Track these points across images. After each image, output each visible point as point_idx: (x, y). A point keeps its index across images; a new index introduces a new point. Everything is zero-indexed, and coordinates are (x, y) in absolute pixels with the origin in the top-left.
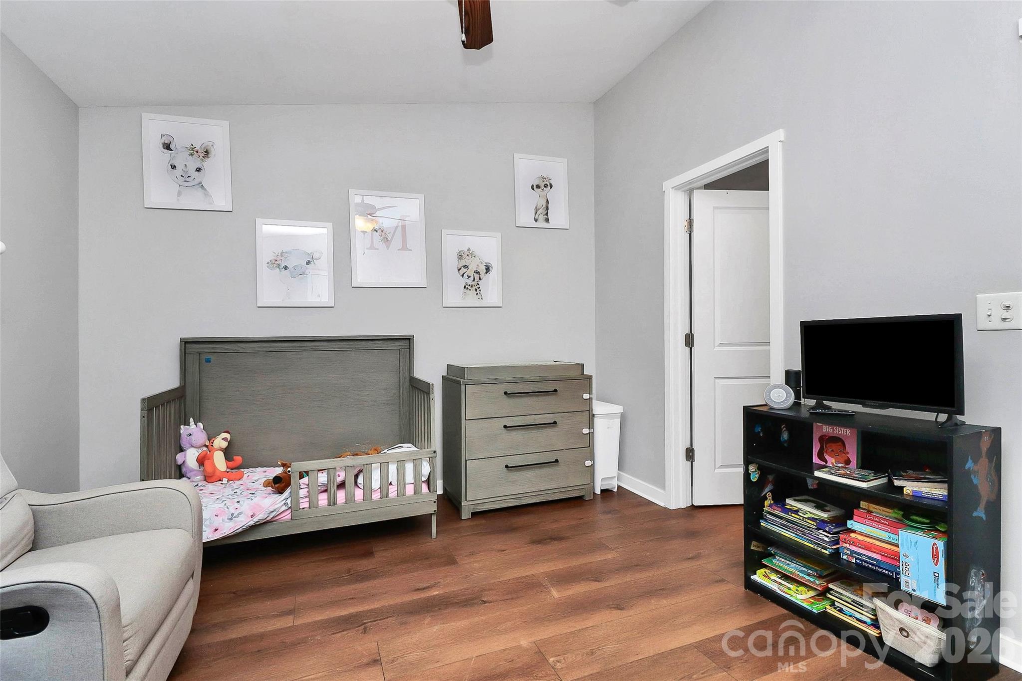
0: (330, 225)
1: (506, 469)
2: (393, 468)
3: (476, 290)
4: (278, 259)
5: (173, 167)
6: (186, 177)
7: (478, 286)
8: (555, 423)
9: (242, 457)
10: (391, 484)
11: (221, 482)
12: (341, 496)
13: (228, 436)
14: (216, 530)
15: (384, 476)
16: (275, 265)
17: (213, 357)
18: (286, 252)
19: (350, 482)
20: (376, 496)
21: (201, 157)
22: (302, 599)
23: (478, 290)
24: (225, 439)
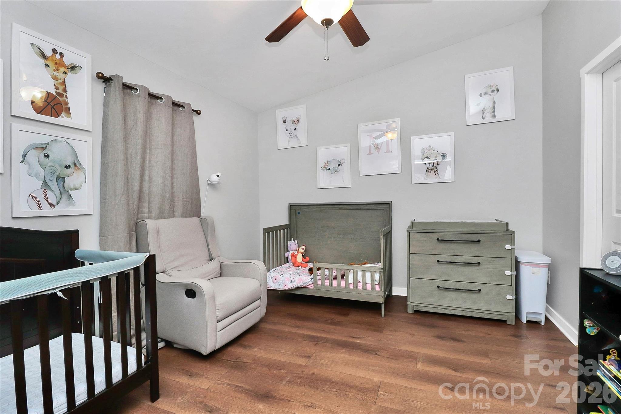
0: (348, 145)
1: (437, 288)
2: (360, 274)
3: (435, 172)
4: (326, 165)
5: (287, 130)
6: (291, 133)
7: (436, 169)
8: (479, 263)
9: (309, 258)
10: (359, 282)
11: (299, 267)
12: (335, 283)
13: (304, 248)
14: (286, 286)
15: (355, 278)
16: (325, 168)
17: (300, 212)
18: (329, 161)
19: (339, 277)
20: (351, 286)
21: (296, 123)
22: (306, 324)
23: (436, 172)
24: (303, 249)
